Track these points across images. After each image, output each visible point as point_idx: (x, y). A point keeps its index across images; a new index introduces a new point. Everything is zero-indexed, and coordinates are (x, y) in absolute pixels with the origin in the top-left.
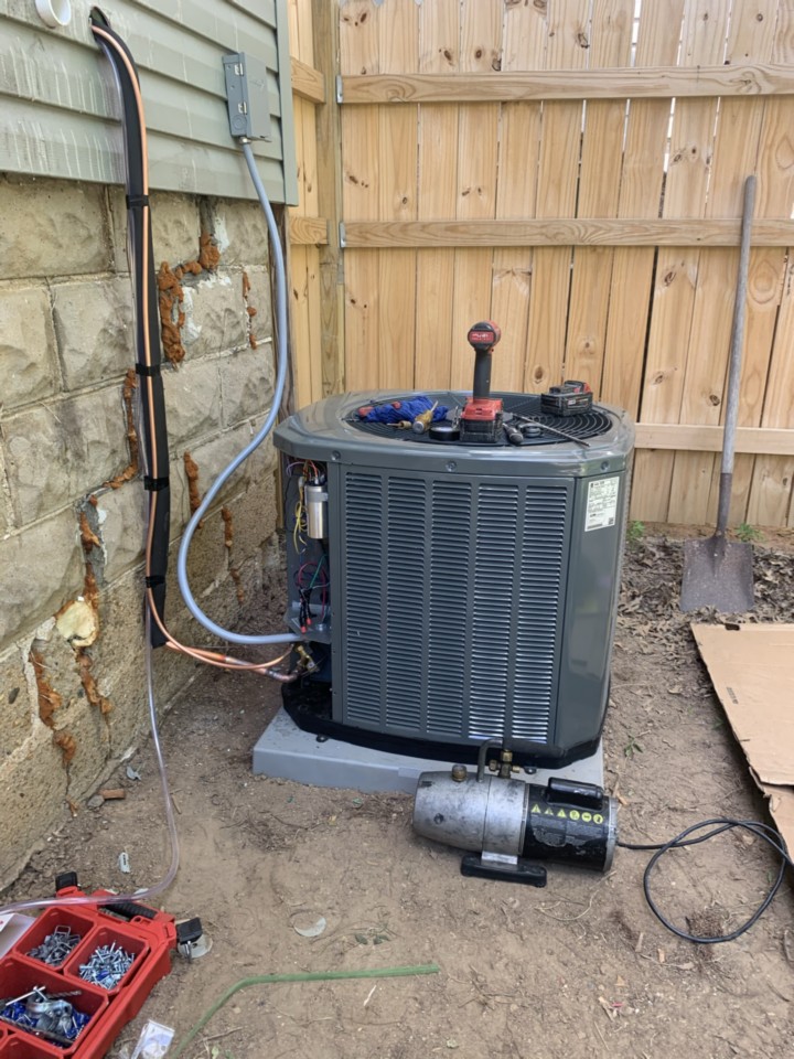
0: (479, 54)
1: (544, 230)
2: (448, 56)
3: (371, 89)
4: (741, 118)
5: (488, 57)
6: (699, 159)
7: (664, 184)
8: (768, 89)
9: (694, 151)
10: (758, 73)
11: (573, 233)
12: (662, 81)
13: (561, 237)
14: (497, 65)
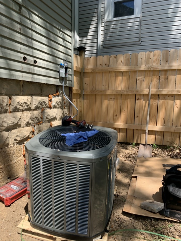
0: (106, 65)
1: (116, 92)
2: (101, 65)
3: (89, 70)
4: (148, 74)
5: (107, 65)
6: (142, 80)
7: (136, 84)
8: (152, 69)
9: (141, 79)
10: (150, 67)
11: (121, 92)
12: (135, 68)
13: (119, 93)
14: (109, 66)
